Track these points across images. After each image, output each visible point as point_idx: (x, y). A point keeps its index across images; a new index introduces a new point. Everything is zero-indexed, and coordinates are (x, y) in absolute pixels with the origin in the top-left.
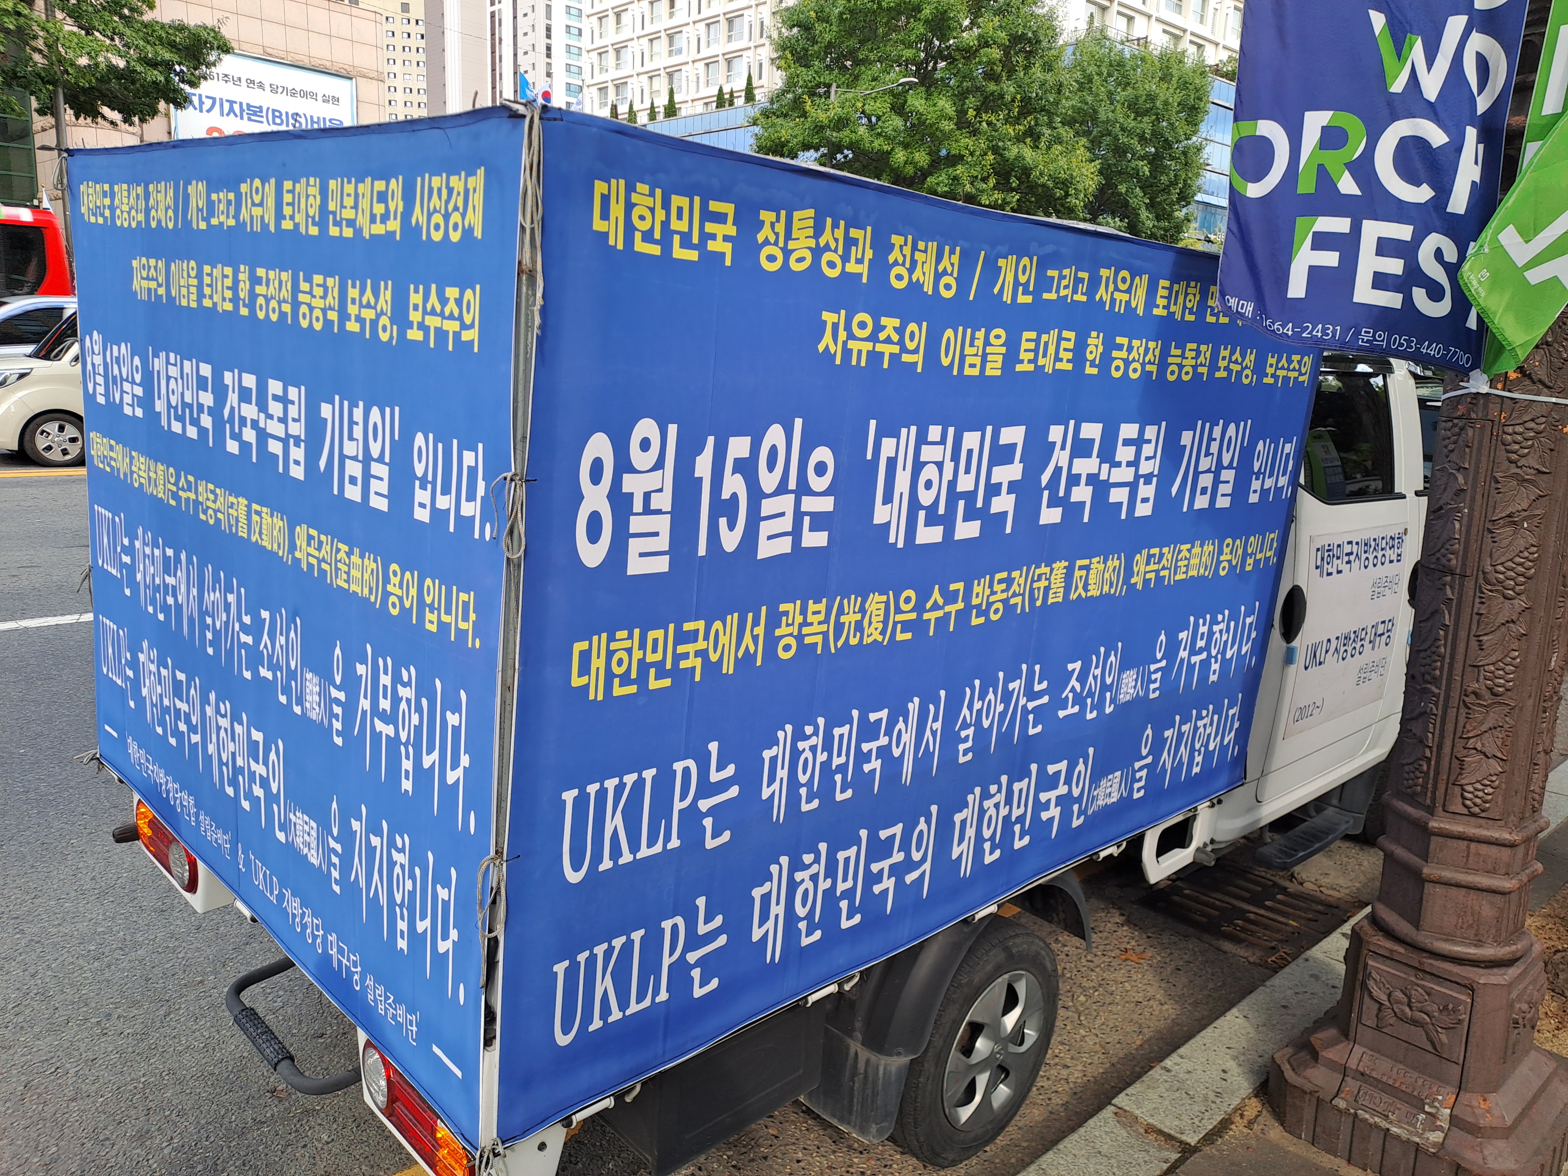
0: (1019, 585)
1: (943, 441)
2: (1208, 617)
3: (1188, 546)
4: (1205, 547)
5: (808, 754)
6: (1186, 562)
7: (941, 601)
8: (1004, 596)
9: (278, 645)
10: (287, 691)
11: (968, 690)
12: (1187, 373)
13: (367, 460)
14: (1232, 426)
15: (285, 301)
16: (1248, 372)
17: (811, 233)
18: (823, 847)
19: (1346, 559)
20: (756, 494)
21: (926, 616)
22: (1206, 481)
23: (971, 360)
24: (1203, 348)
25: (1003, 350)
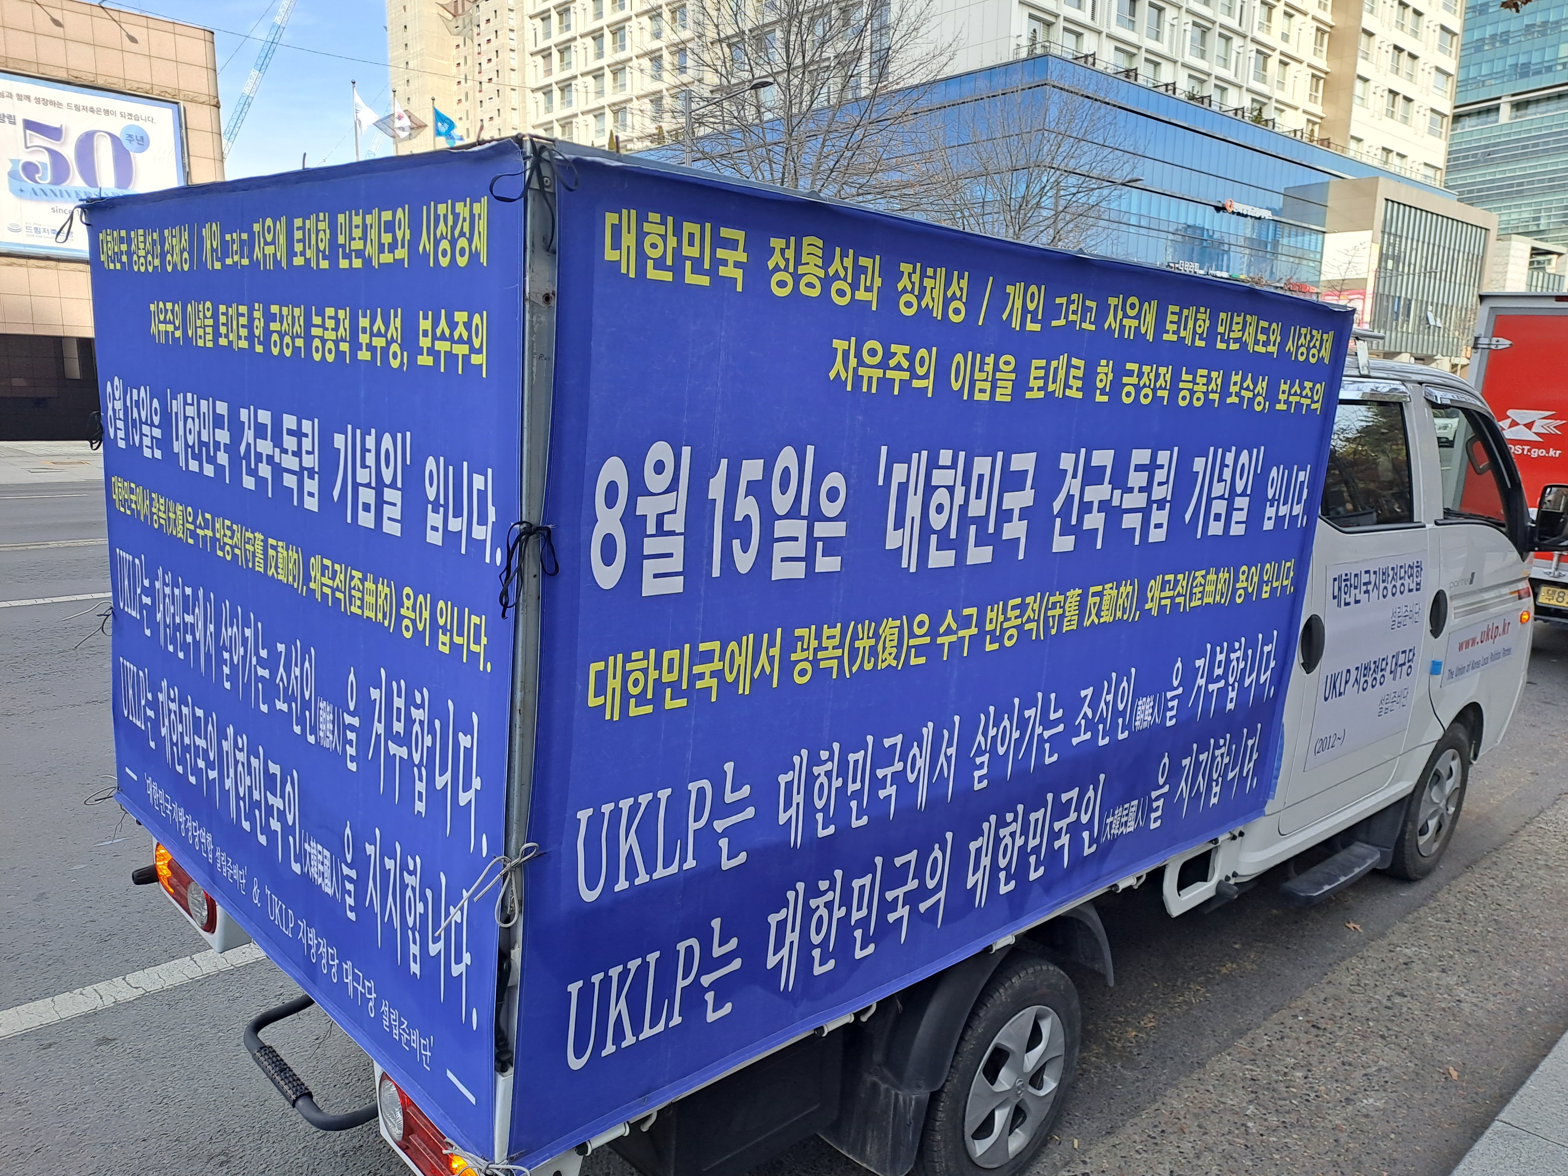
0: (1034, 611)
1: (954, 466)
2: (1225, 644)
3: (1203, 572)
4: (1221, 575)
5: (823, 779)
6: (1201, 589)
7: (954, 626)
8: (1018, 622)
9: (293, 676)
10: (301, 721)
11: (982, 716)
12: (1198, 399)
13: (380, 487)
14: (1245, 453)
15: (299, 337)
16: (1260, 399)
17: (820, 262)
18: (838, 874)
19: (1364, 588)
20: (769, 516)
21: (940, 640)
22: (1219, 507)
23: (979, 385)
24: (1214, 374)
25: (1013, 376)
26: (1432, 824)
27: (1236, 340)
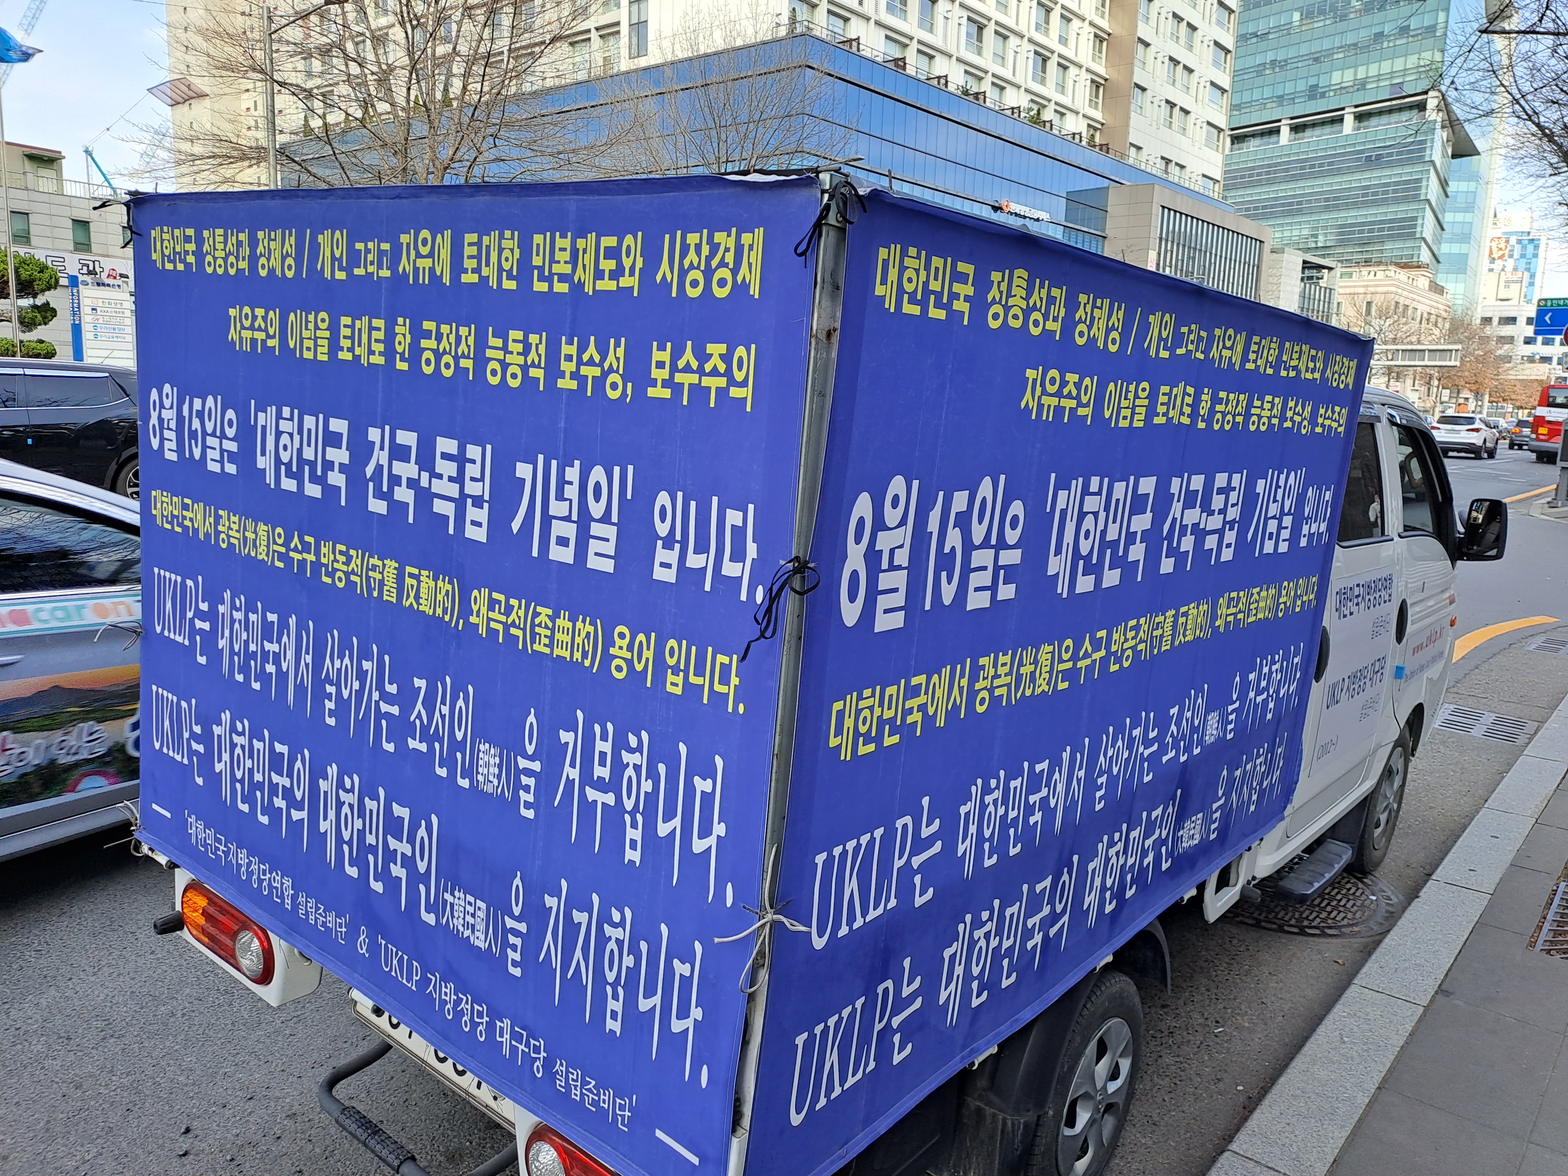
0: (1144, 631)
1: (1099, 493)
2: (1269, 657)
3: (1258, 589)
4: (1270, 591)
5: (991, 808)
6: (1256, 605)
7: (1090, 650)
8: (1131, 643)
9: (437, 715)
11: (1105, 736)
12: (1264, 424)
13: (584, 521)
14: (1292, 474)
15: (465, 357)
16: (1305, 423)
17: (1024, 294)
18: (996, 903)
19: (1356, 601)
20: (968, 547)
21: (1081, 664)
22: (1272, 526)
23: (1124, 412)
24: (1277, 400)
25: (1146, 402)
26: (1383, 818)
27: (1295, 368)
